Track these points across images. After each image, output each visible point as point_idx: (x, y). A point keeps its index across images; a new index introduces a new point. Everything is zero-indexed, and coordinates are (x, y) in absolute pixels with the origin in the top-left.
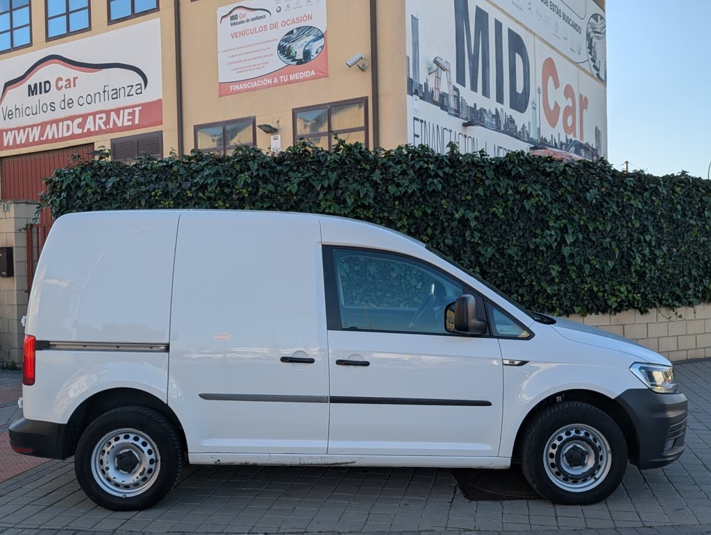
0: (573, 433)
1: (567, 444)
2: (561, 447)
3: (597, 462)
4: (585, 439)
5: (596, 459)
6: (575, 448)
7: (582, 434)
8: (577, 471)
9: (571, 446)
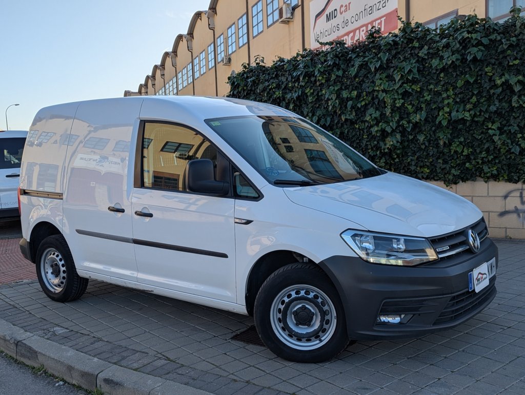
0: (302, 293)
1: (295, 302)
2: (288, 305)
3: (321, 325)
4: (313, 301)
5: (322, 321)
6: (304, 308)
7: (311, 295)
8: (303, 330)
9: (300, 306)
